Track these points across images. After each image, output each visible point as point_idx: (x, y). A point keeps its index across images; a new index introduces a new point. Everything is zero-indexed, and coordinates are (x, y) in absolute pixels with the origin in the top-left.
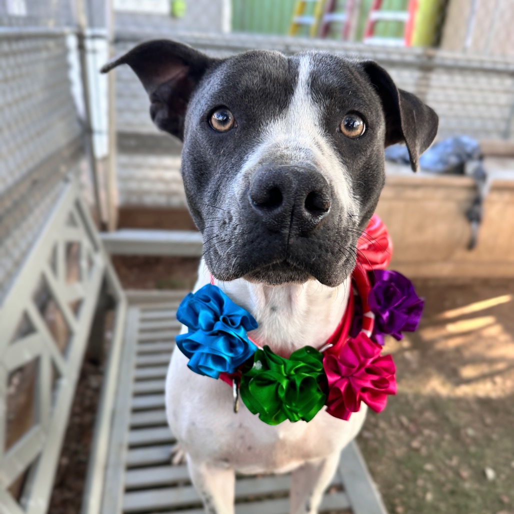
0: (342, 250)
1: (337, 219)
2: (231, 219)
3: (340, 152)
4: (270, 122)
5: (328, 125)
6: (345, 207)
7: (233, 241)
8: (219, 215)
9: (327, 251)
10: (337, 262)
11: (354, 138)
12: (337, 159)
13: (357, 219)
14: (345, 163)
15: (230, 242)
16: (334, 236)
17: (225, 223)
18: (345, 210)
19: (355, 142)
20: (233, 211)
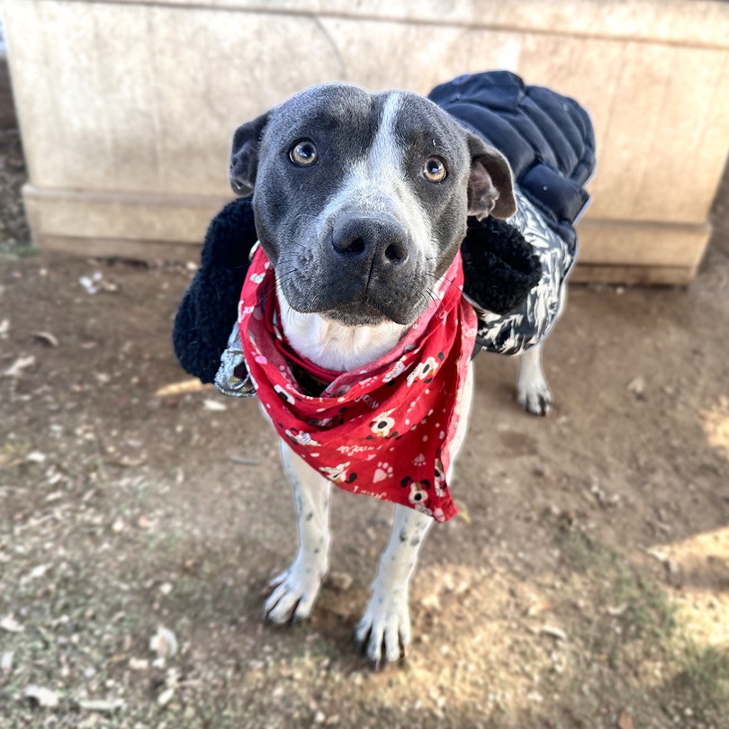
0: (418, 294)
1: (415, 266)
2: (311, 257)
3: (420, 196)
4: (354, 163)
5: (409, 169)
6: (422, 251)
7: (314, 280)
8: (298, 250)
9: (404, 297)
10: (413, 305)
11: (436, 182)
12: (417, 204)
13: (434, 262)
14: (425, 207)
15: (309, 280)
16: (411, 282)
17: (305, 260)
18: (423, 254)
19: (437, 186)
20: (315, 250)
